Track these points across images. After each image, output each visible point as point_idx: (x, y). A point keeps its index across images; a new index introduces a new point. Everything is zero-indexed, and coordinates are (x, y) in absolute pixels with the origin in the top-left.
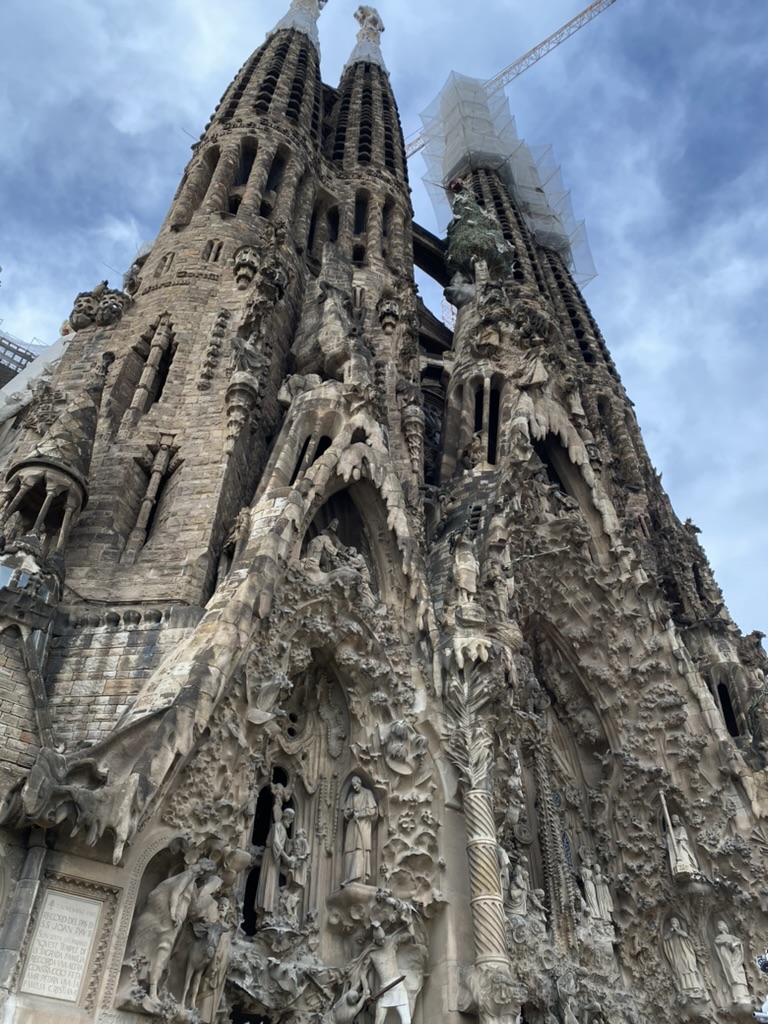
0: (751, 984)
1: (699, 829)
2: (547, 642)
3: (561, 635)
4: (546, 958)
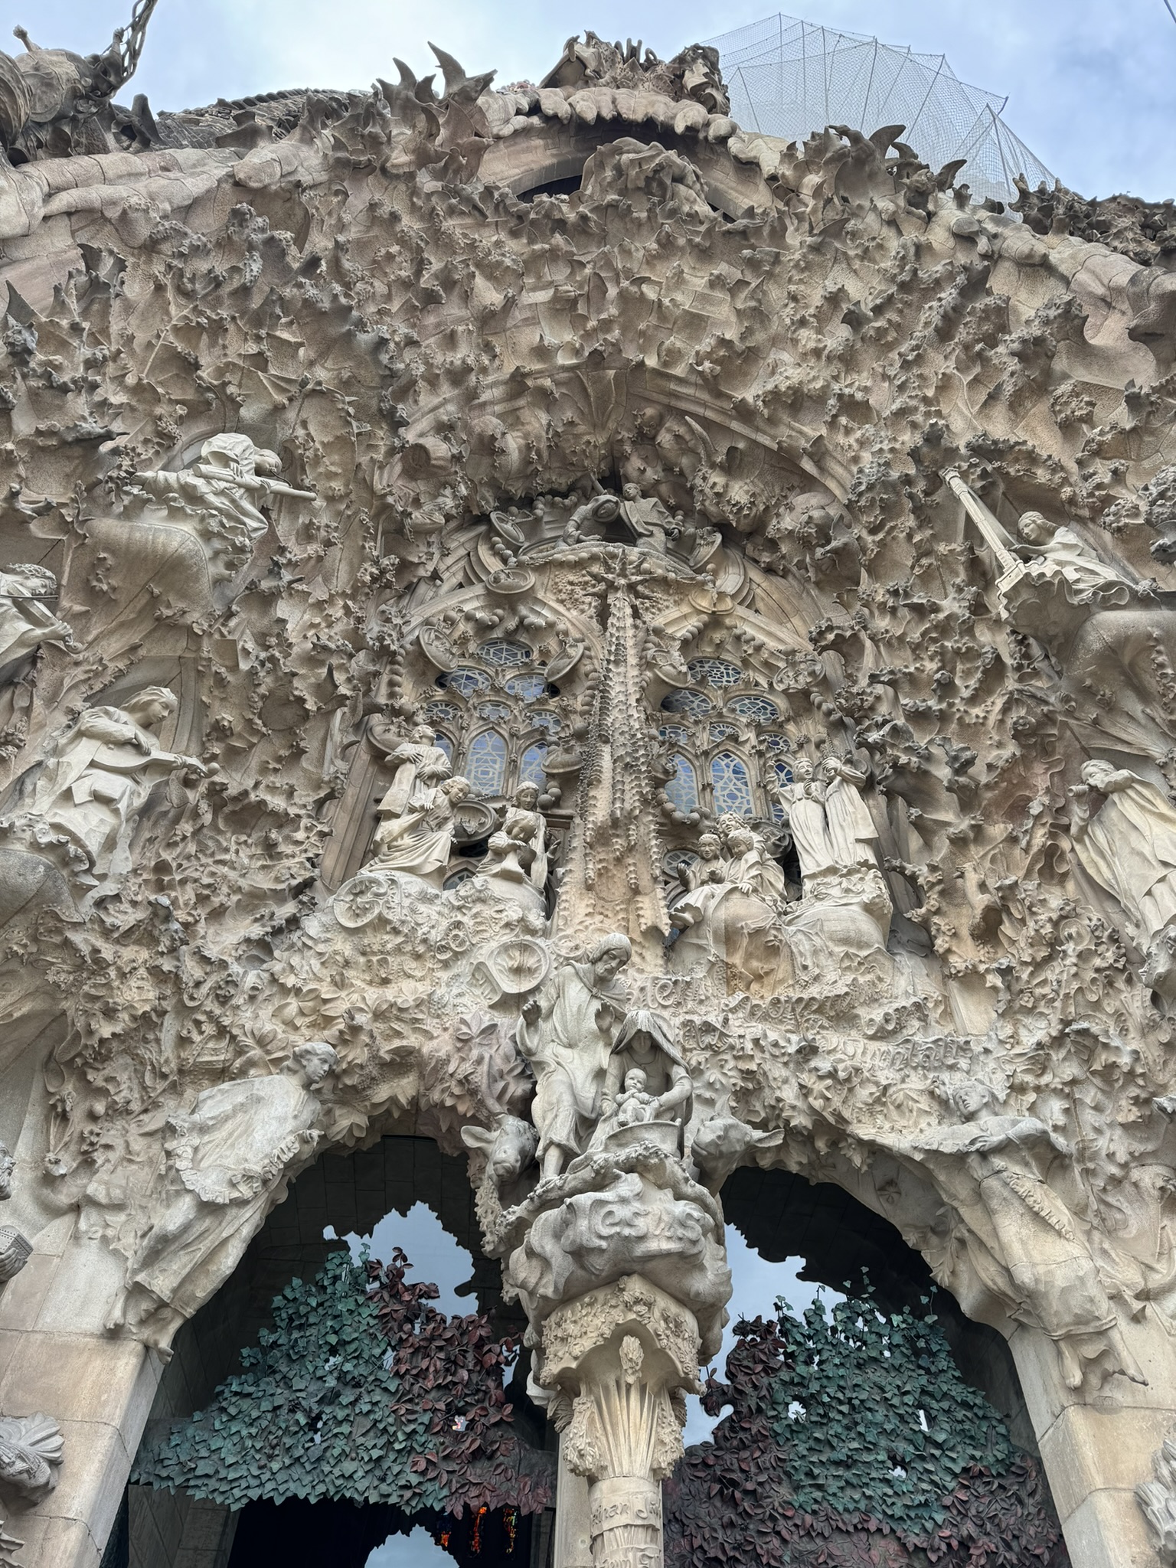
2: (671, 424)
3: (680, 380)
4: (518, 971)
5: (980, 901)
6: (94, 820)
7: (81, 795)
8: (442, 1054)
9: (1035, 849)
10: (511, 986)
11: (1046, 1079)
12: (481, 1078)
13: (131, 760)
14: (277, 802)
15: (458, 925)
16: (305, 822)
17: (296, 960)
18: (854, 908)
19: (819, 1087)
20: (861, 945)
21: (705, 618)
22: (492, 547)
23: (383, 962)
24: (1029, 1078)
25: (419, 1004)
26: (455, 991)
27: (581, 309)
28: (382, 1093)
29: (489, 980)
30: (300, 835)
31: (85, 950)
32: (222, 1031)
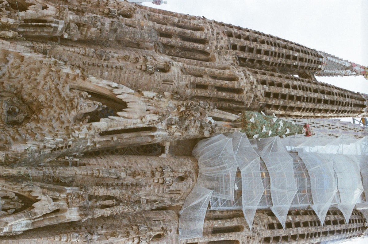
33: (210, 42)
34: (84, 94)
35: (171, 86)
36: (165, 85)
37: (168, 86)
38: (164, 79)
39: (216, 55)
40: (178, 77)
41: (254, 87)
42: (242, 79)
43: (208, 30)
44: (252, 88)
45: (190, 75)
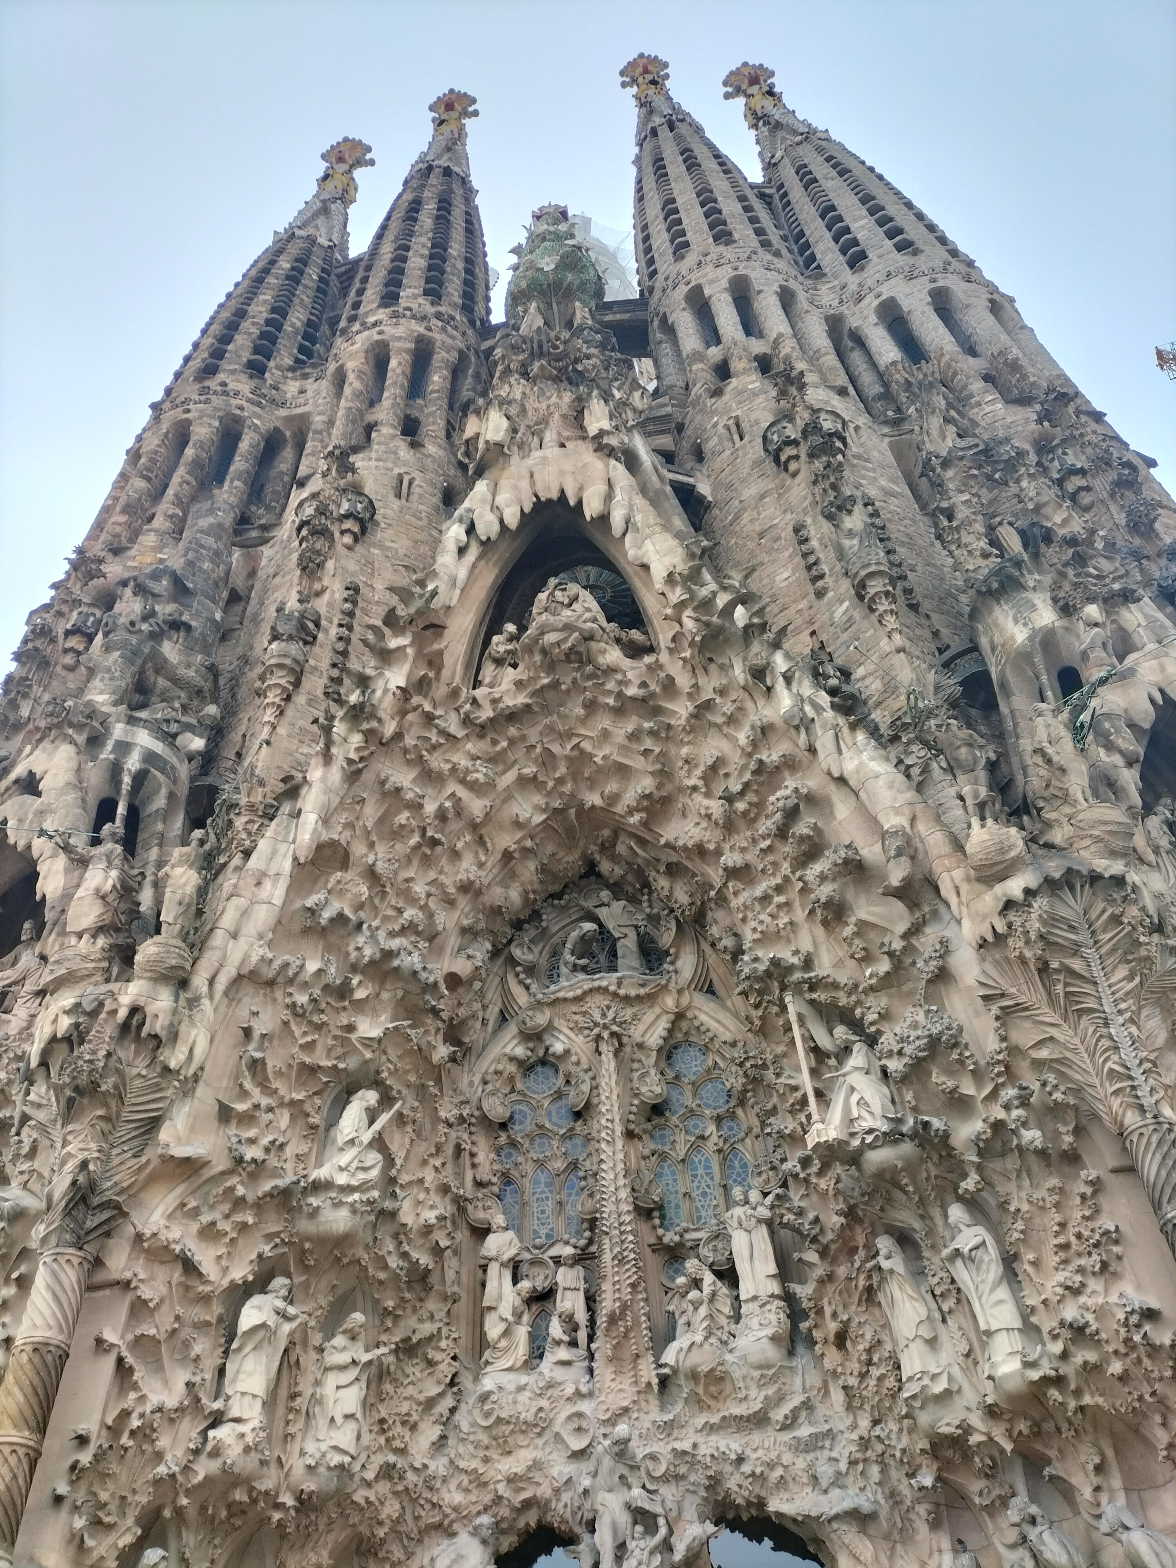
0: (1034, 1319)
1: (879, 1033)
4: (579, 1429)
5: (833, 1327)
6: (349, 1432)
7: (339, 1420)
8: (547, 1496)
9: (861, 1288)
10: (577, 1444)
11: (869, 1453)
12: (568, 1515)
13: (353, 1373)
14: (427, 1329)
15: (541, 1409)
16: (445, 1332)
17: (461, 1449)
18: (765, 1340)
19: (746, 1483)
20: (769, 1367)
21: (672, 1017)
22: (517, 975)
23: (506, 1442)
24: (859, 1455)
25: (529, 1469)
26: (547, 1451)
27: (541, 778)
28: (521, 1524)
29: (563, 1441)
30: (443, 1344)
31: (362, 1502)
32: (434, 1505)
33: (238, 412)
34: (499, 644)
35: (417, 482)
36: (414, 498)
37: (416, 490)
38: (391, 496)
39: (283, 412)
40: (378, 460)
41: (408, 313)
42: (380, 333)
43: (188, 411)
44: (413, 317)
45: (374, 435)
